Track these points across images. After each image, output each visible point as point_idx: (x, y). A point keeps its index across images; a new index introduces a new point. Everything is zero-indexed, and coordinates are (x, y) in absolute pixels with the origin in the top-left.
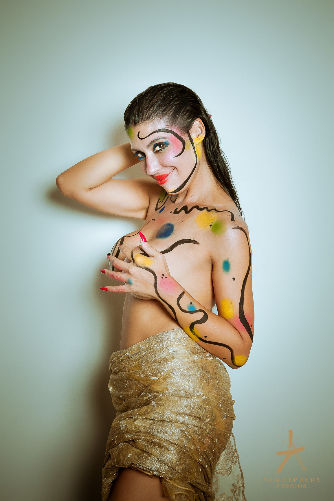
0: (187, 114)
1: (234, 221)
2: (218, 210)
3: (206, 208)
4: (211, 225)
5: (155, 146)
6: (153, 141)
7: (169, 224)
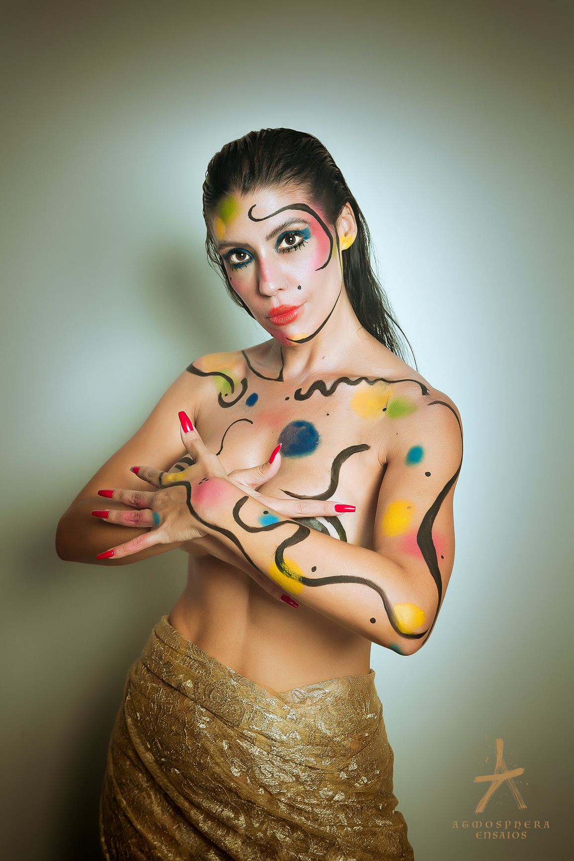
1: (428, 394)
2: (390, 380)
3: (366, 379)
4: (385, 410)
5: (279, 241)
7: (299, 424)
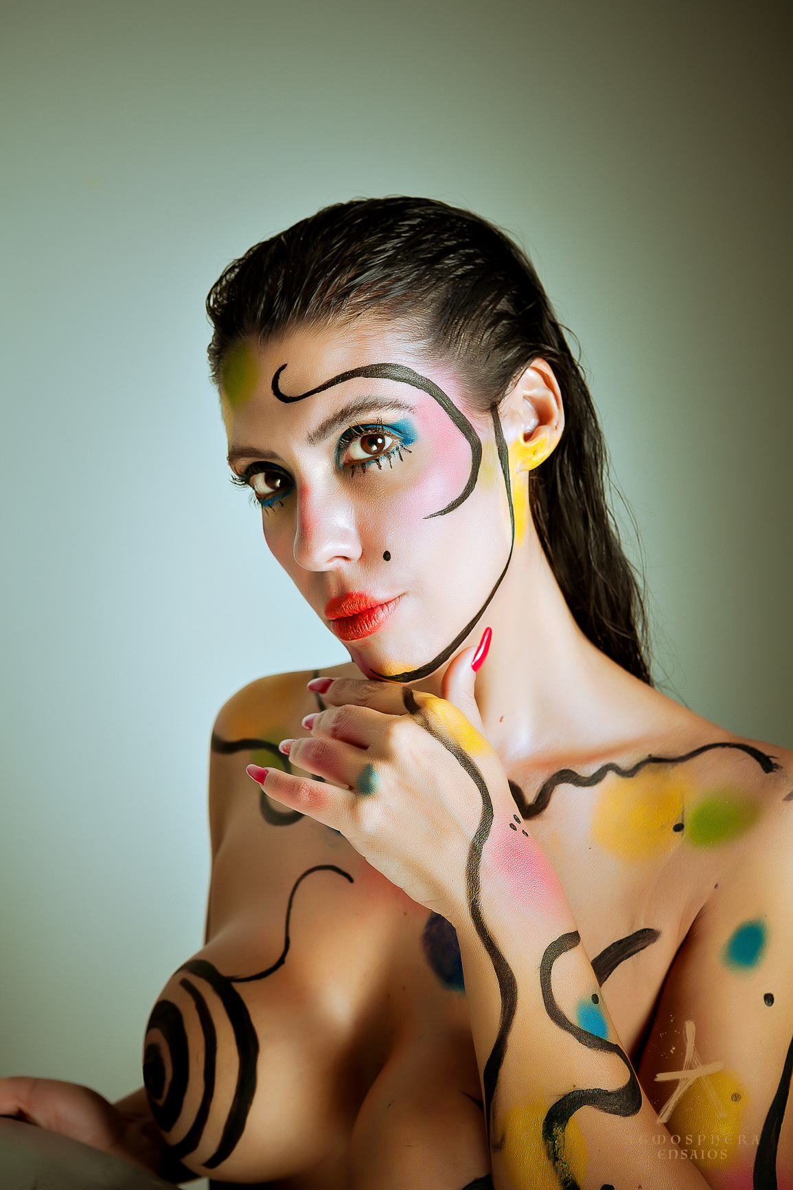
0: (499, 329)
1: (778, 768)
6: (344, 414)
